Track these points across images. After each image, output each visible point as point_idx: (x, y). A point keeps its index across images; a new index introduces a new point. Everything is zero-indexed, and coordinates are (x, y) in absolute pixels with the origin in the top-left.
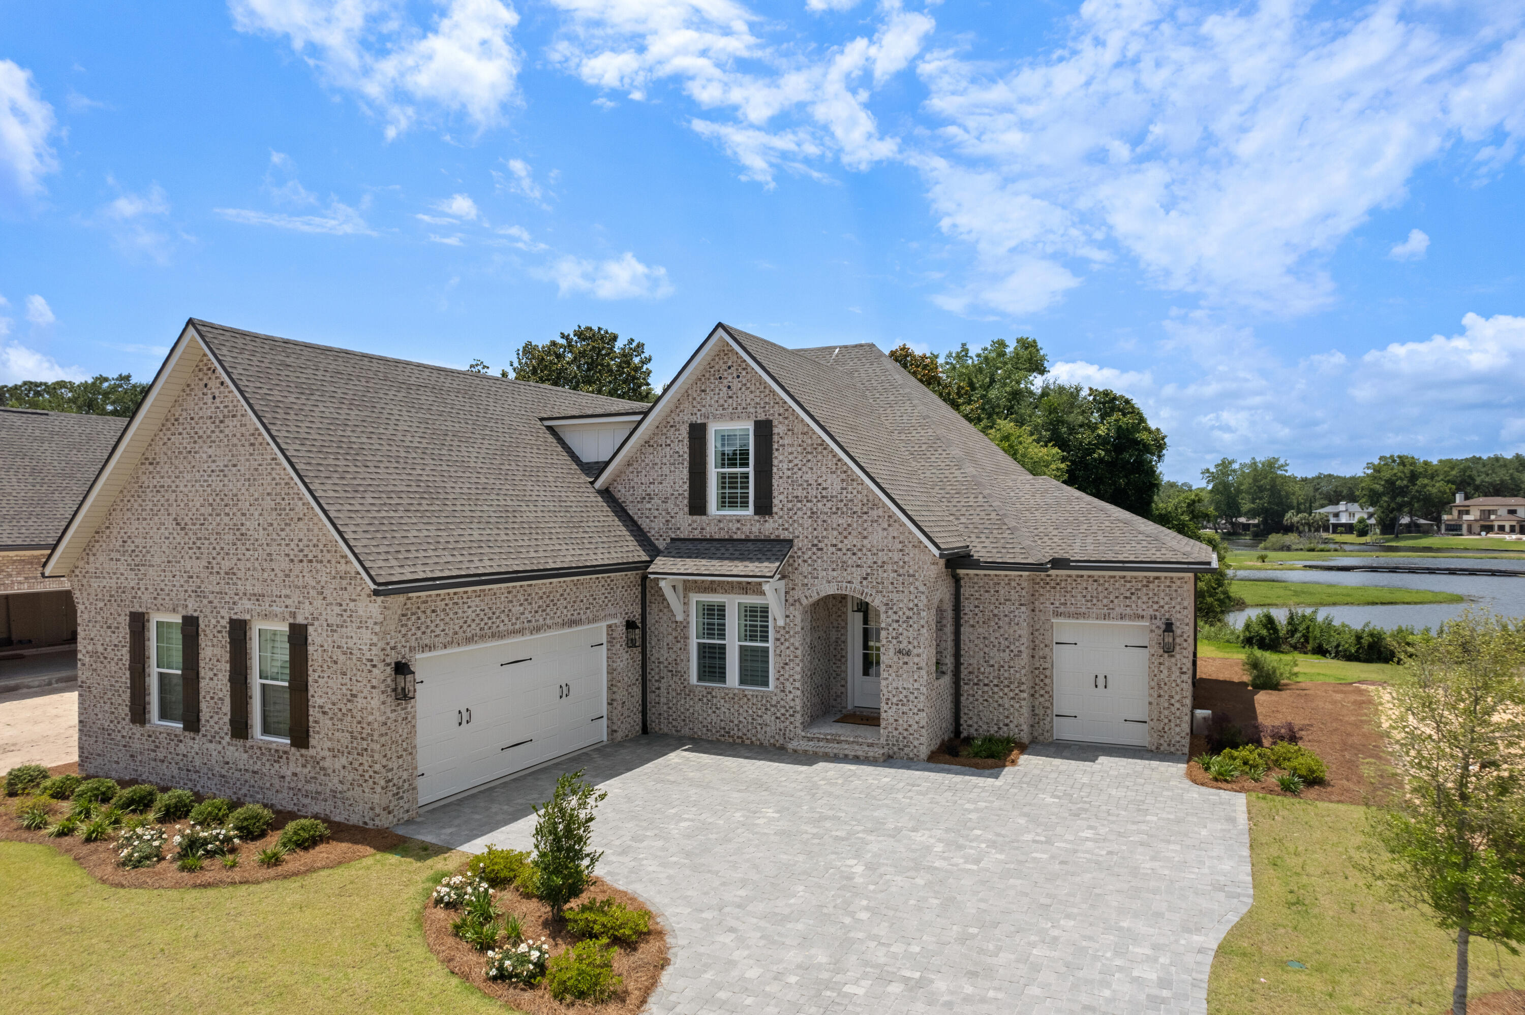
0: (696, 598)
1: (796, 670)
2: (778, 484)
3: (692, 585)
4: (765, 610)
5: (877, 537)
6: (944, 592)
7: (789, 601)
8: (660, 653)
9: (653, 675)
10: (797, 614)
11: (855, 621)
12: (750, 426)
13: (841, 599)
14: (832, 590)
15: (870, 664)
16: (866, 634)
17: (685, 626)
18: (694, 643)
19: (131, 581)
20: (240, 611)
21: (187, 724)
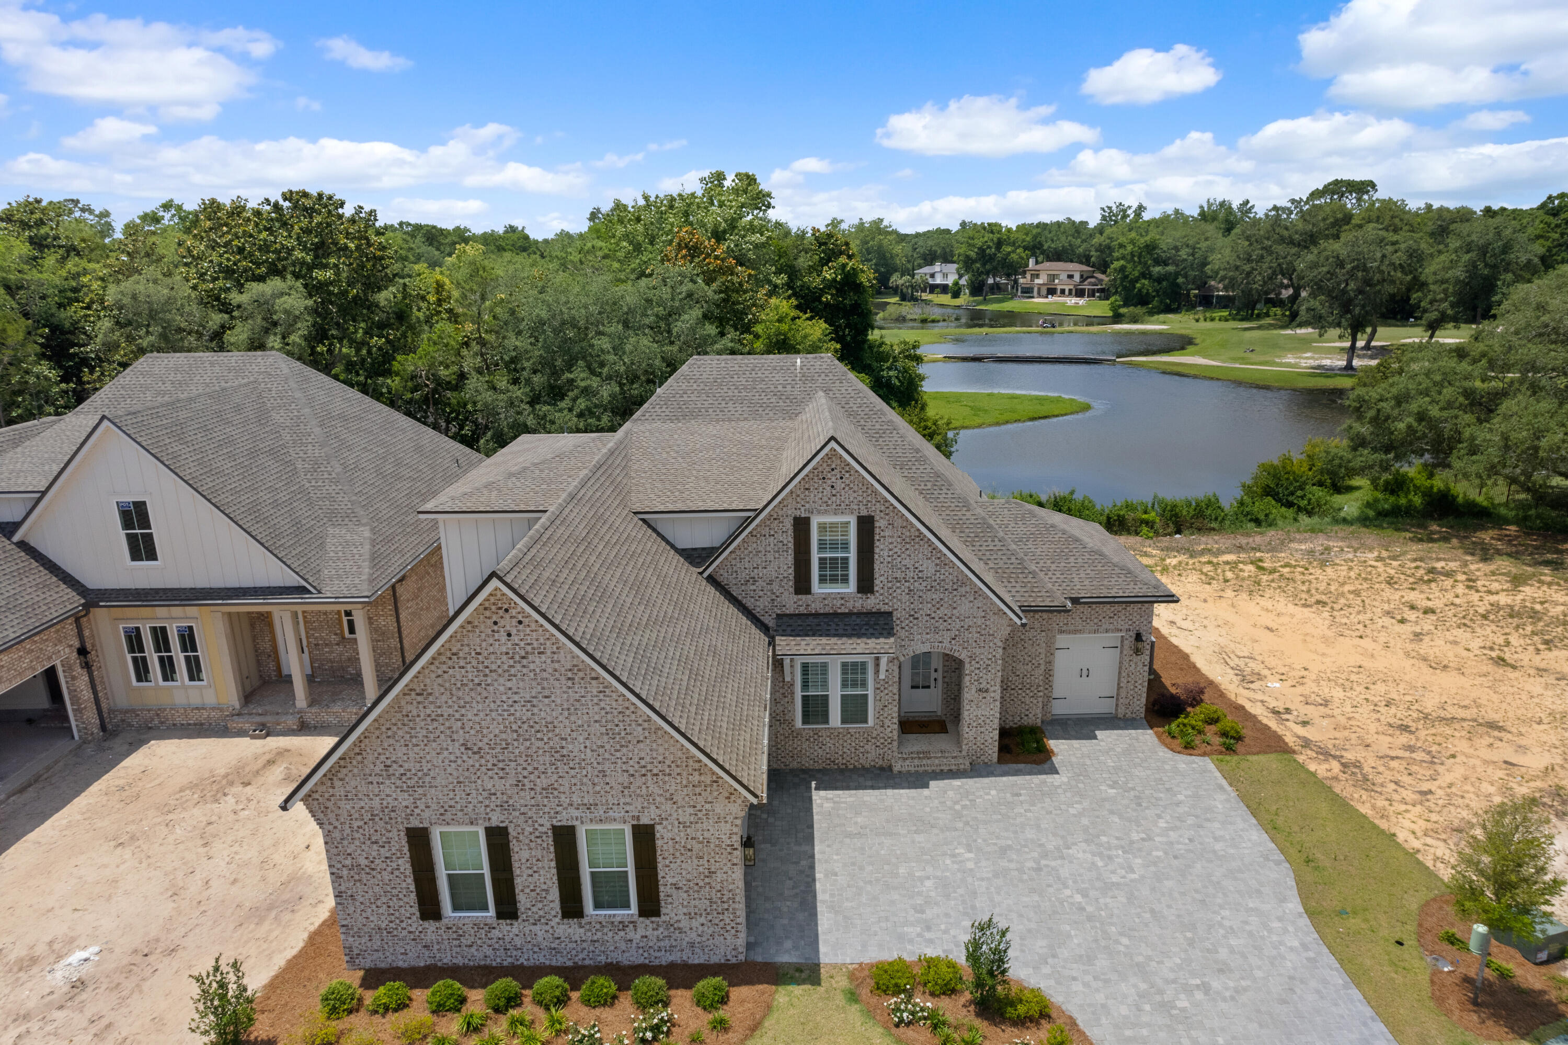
0: (800, 660)
1: (892, 707)
2: (879, 568)
4: (864, 666)
5: (965, 607)
7: (889, 659)
10: (895, 669)
12: (853, 519)
13: (932, 655)
14: (925, 648)
17: (792, 684)
18: (798, 696)
19: (405, 800)
20: (564, 819)
21: (500, 915)
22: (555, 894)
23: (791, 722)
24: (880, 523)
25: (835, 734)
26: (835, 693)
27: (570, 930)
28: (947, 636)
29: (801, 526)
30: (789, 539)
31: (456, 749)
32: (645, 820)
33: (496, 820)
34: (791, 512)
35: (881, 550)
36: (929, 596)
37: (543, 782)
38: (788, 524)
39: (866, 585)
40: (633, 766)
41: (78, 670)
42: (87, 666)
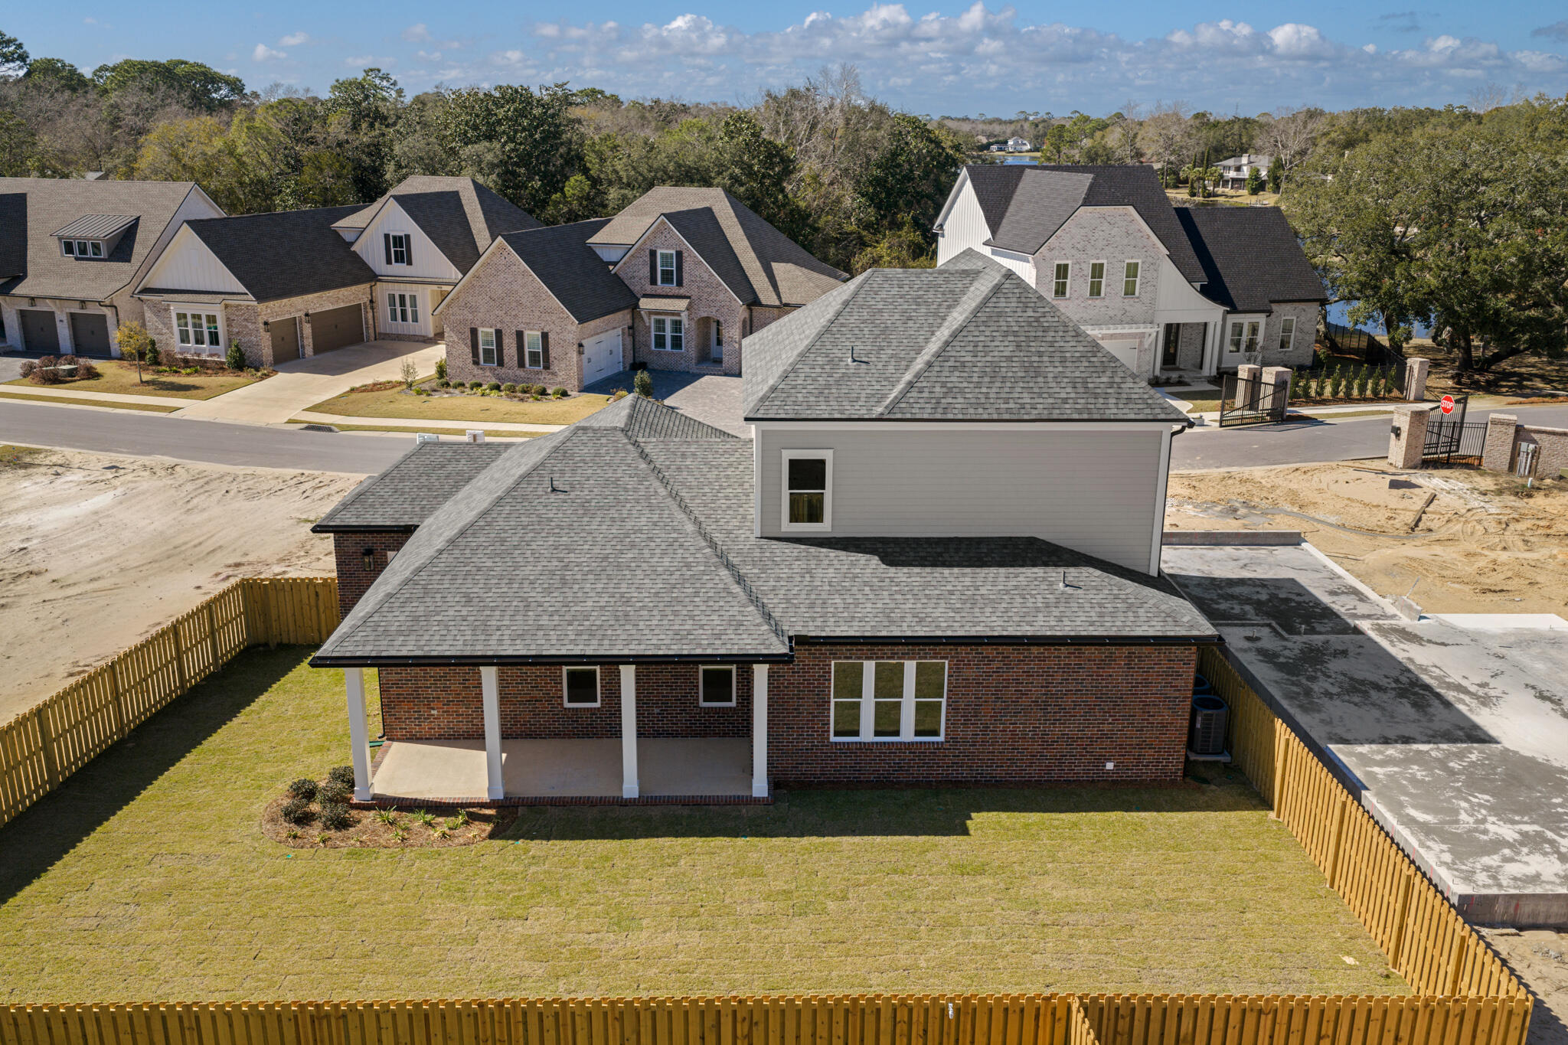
0: (653, 317)
1: (693, 344)
2: (685, 275)
3: (651, 312)
4: (680, 322)
5: (721, 297)
6: (746, 315)
7: (690, 319)
8: (640, 338)
9: (637, 346)
10: (693, 325)
11: (714, 326)
12: (674, 252)
13: (708, 318)
14: (705, 315)
15: (719, 342)
16: (718, 330)
17: (650, 327)
18: (653, 333)
19: (470, 317)
20: (520, 328)
21: (499, 365)
22: (516, 358)
23: (649, 346)
24: (685, 255)
25: (669, 354)
26: (668, 333)
27: (520, 373)
28: (714, 309)
29: (653, 254)
30: (648, 259)
31: (487, 298)
32: (545, 330)
33: (499, 326)
34: (648, 246)
35: (686, 267)
36: (706, 290)
37: (514, 313)
38: (648, 252)
39: (680, 283)
40: (541, 309)
41: (369, 310)
42: (372, 308)
